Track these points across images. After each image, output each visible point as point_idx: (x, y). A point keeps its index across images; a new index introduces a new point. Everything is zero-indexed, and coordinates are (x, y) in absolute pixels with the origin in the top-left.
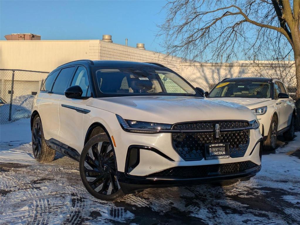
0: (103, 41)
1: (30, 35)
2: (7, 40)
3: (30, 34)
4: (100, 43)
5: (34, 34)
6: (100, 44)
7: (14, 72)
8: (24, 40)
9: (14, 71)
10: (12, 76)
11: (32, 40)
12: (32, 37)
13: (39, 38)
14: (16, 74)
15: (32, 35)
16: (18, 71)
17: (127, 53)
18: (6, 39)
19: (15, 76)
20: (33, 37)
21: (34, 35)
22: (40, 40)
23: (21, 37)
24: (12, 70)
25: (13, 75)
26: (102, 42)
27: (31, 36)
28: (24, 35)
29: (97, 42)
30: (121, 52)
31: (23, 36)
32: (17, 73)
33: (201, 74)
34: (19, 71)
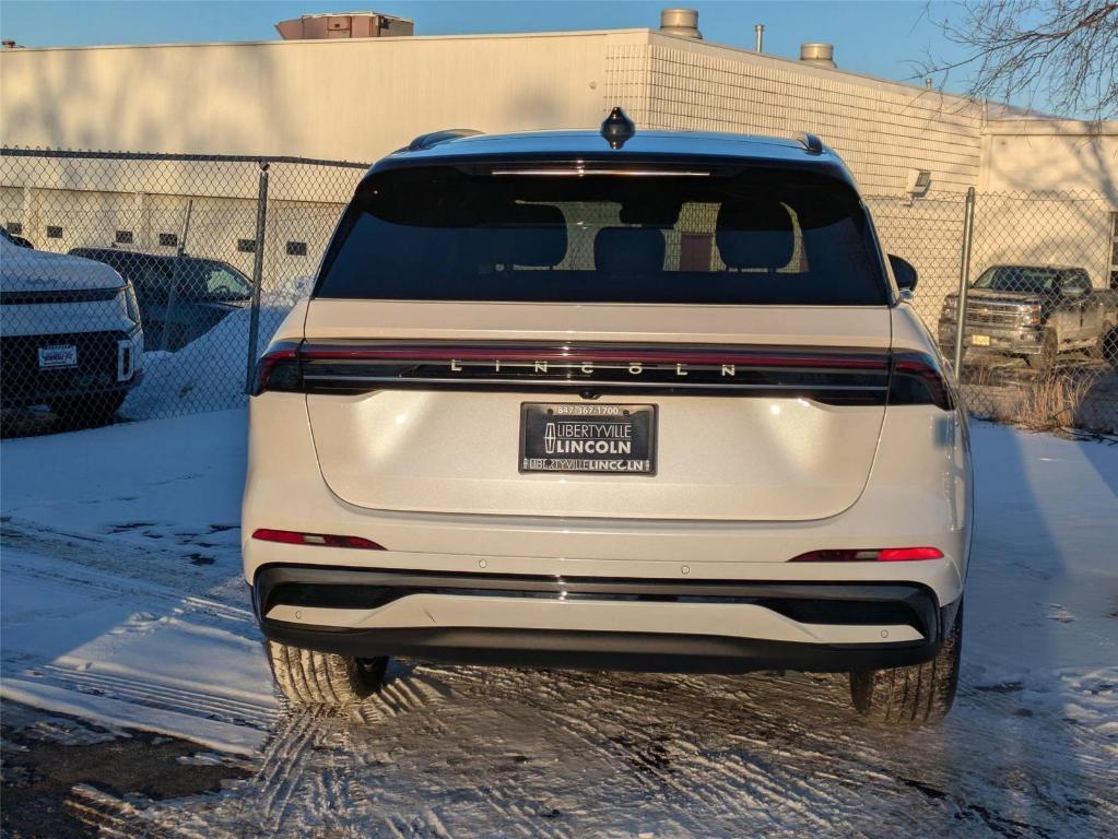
0: (662, 32)
1: (372, 19)
2: (285, 39)
3: (371, 15)
4: (650, 42)
5: (389, 15)
6: (650, 47)
7: (265, 168)
8: (351, 37)
9: (264, 162)
10: (257, 186)
11: (379, 36)
12: (380, 26)
13: (406, 29)
14: (275, 179)
15: (380, 17)
16: (283, 165)
17: (762, 85)
18: (279, 35)
19: (270, 185)
20: (384, 26)
21: (386, 20)
22: (411, 34)
23: (337, 26)
24: (259, 159)
25: (264, 182)
26: (659, 38)
27: (377, 24)
28: (350, 19)
29: (640, 36)
30: (739, 81)
31: (344, 24)
32: (279, 173)
33: (1084, 165)
34: (292, 165)
